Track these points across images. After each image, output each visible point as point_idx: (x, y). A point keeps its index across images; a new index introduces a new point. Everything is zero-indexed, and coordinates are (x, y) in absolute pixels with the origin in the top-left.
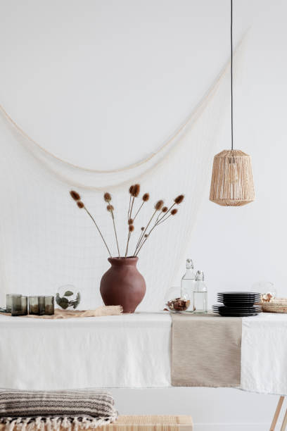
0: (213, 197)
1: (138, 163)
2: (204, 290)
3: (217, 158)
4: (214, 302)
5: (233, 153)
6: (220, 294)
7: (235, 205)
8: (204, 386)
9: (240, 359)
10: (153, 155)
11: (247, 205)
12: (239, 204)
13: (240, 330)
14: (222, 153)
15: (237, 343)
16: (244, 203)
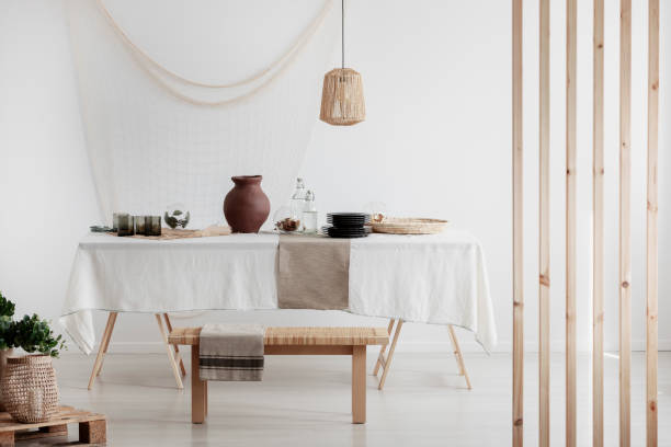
2: (314, 210)
4: (323, 223)
5: (344, 71)
6: (329, 215)
8: (311, 308)
12: (350, 123)
13: (347, 252)
14: (332, 71)
15: (344, 265)
16: (355, 122)
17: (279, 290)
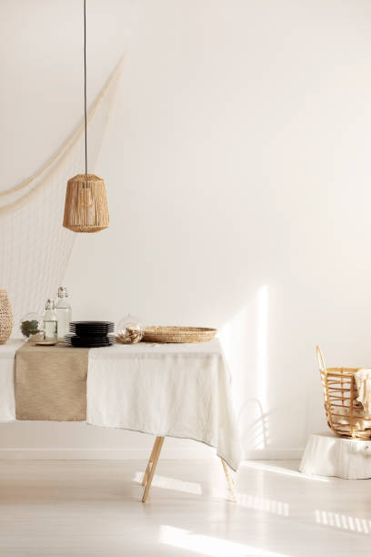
0: (67, 224)
1: (16, 189)
2: (54, 319)
3: (70, 184)
5: (87, 177)
6: (71, 324)
7: (89, 232)
8: (49, 420)
9: (85, 393)
10: (30, 180)
11: (102, 231)
12: (93, 230)
13: (86, 362)
14: (76, 177)
15: (83, 376)
16: (98, 229)
17: (16, 400)
